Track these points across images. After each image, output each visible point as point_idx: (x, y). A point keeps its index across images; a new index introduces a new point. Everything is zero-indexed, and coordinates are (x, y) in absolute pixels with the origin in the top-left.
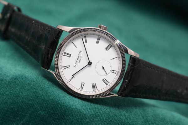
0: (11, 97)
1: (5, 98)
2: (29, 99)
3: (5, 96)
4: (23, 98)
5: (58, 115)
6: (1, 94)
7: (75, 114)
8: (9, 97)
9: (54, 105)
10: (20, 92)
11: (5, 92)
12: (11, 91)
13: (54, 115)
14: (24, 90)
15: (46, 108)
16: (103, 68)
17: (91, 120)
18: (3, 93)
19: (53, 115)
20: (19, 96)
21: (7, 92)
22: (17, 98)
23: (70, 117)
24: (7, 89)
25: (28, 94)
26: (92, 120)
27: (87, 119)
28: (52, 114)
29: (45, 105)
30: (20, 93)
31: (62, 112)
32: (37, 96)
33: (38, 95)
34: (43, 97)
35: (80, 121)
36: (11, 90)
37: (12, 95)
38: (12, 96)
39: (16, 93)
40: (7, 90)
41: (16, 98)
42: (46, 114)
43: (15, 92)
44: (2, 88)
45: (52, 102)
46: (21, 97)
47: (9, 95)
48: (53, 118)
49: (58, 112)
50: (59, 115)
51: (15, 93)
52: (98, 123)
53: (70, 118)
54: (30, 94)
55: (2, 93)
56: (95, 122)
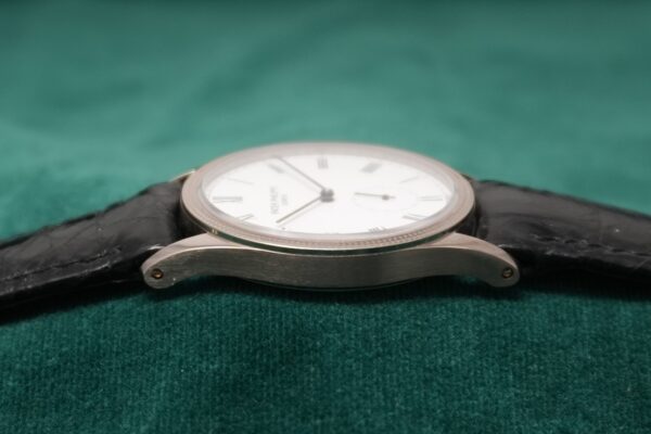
0: (72, 372)
1: (53, 386)
2: (143, 345)
3: (46, 377)
4: (117, 353)
5: (277, 350)
6: (30, 373)
7: (342, 320)
8: (66, 375)
9: (246, 321)
10: (99, 337)
11: (41, 359)
12: (64, 349)
13: (261, 355)
14: (109, 321)
15: (221, 342)
16: (385, 198)
17: (417, 325)
18: (36, 368)
19: (258, 356)
20: (102, 351)
21: (48, 358)
22: (99, 365)
23: (331, 336)
24: (46, 346)
25: (134, 329)
26: (419, 323)
27: (397, 323)
28: (255, 353)
29: (210, 336)
30: (102, 341)
31: (290, 331)
32: (169, 321)
33: (172, 317)
34: (194, 314)
35: (377, 340)
36: (61, 346)
37: (72, 362)
38: (75, 367)
39: (87, 348)
40: (47, 351)
41: (92, 366)
42: (228, 363)
43: (80, 343)
44: (27, 351)
45: (234, 313)
46: (112, 351)
47: (59, 366)
48: (264, 368)
49: (271, 338)
50: (281, 347)
51: (82, 348)
52: (450, 327)
53: (328, 339)
54: (140, 326)
55: (33, 370)
56: (436, 328)
